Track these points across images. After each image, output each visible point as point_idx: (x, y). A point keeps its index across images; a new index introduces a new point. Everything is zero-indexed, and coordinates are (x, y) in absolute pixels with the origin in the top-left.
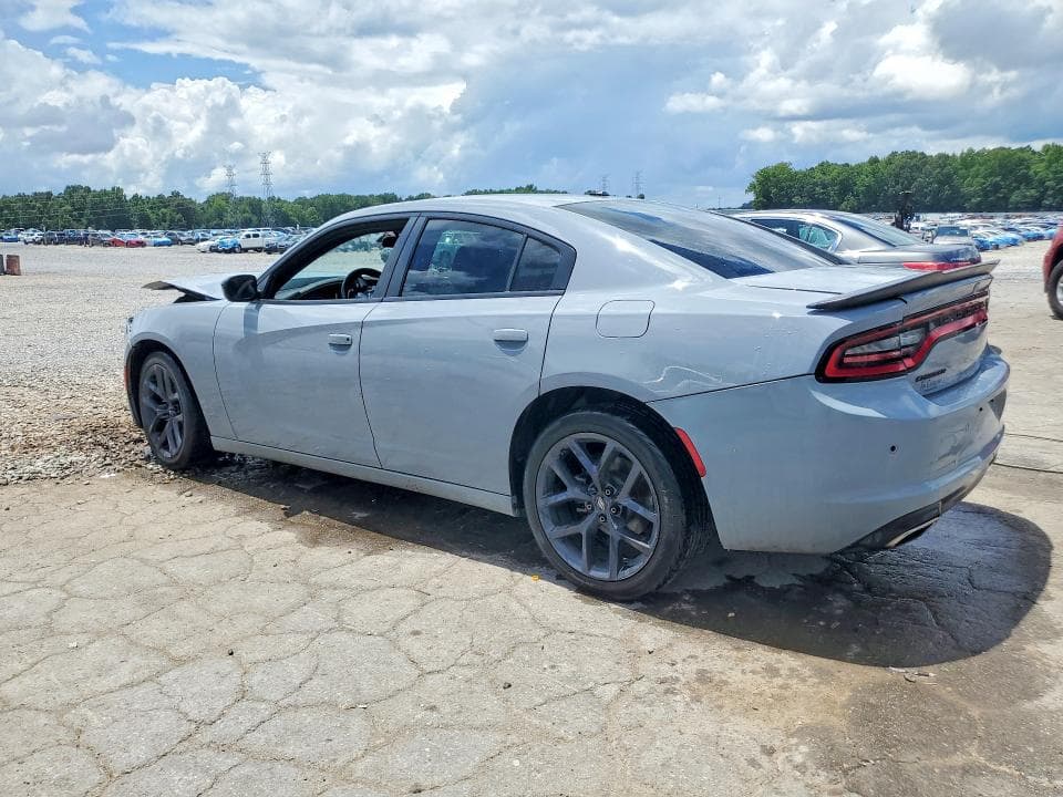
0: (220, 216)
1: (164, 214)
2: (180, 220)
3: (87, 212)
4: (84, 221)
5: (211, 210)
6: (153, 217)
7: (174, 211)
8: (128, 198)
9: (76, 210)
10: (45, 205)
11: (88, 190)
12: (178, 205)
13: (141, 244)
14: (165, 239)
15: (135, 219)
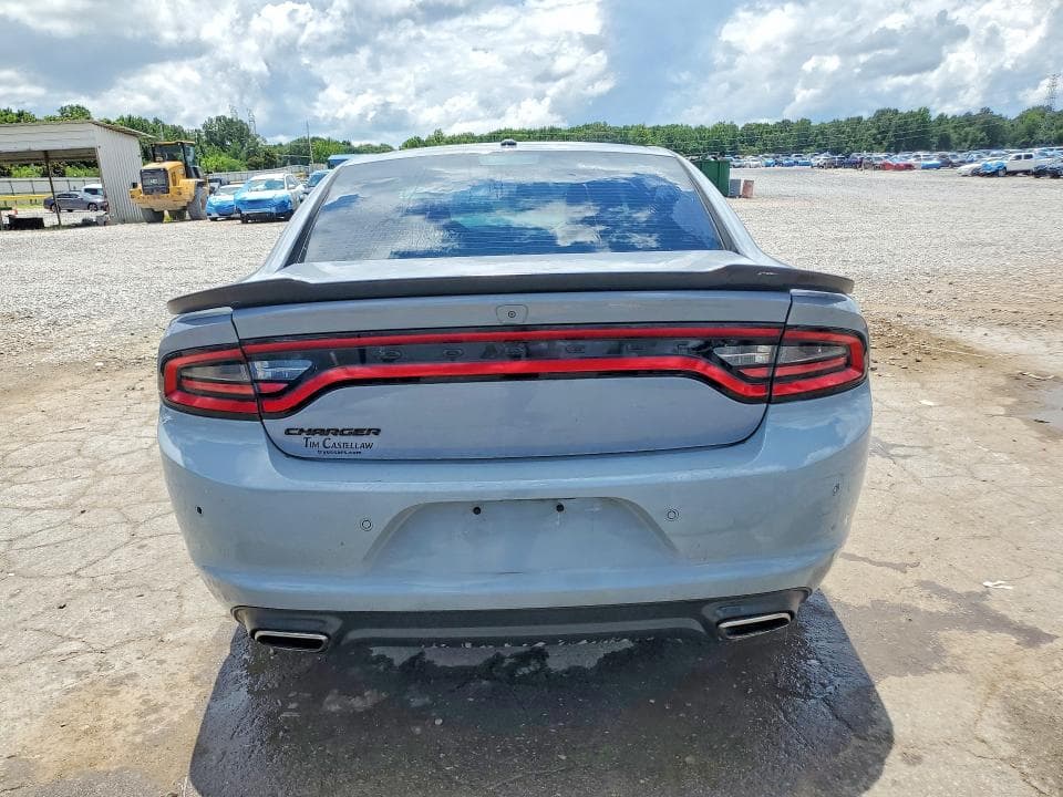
0: (1031, 133)
1: (967, 134)
2: (982, 140)
3: (891, 134)
4: (885, 144)
5: (1022, 127)
6: (954, 137)
7: (978, 129)
8: (932, 119)
9: (880, 133)
10: (854, 130)
11: (896, 112)
12: (985, 123)
13: (909, 167)
14: (935, 162)
15: (935, 140)
